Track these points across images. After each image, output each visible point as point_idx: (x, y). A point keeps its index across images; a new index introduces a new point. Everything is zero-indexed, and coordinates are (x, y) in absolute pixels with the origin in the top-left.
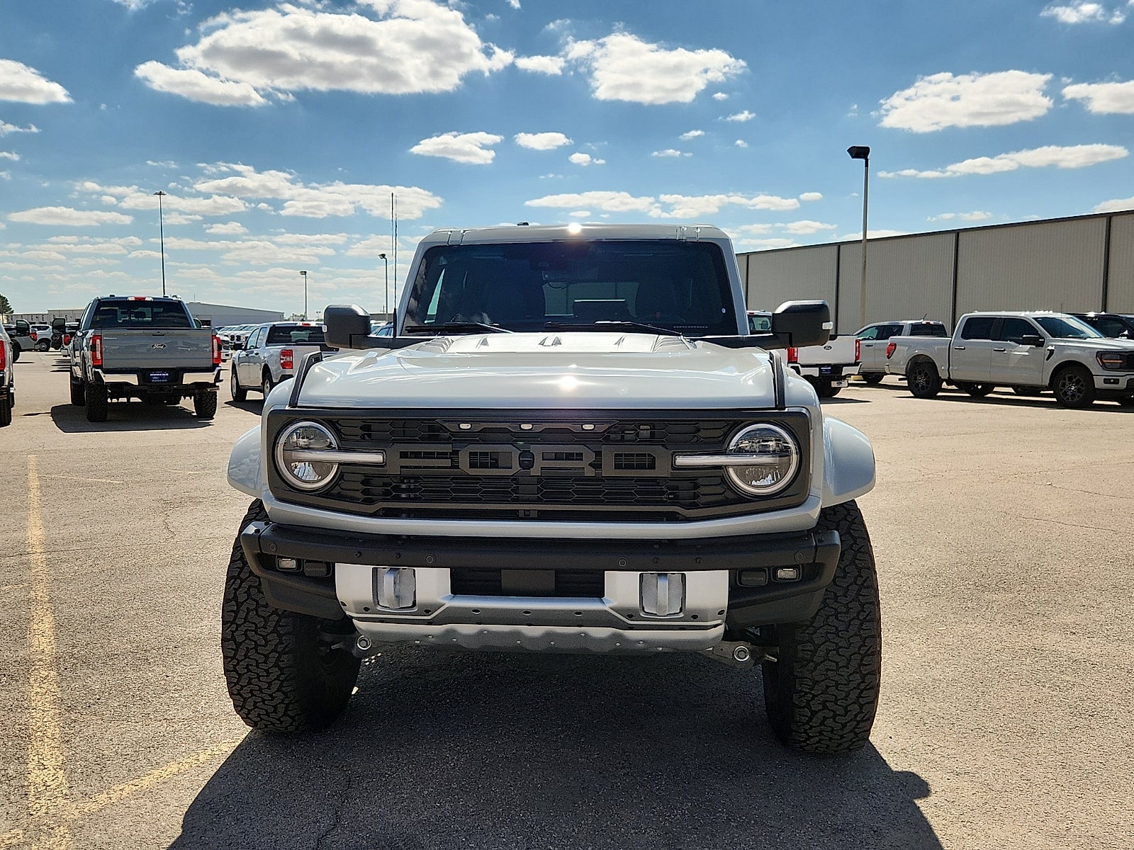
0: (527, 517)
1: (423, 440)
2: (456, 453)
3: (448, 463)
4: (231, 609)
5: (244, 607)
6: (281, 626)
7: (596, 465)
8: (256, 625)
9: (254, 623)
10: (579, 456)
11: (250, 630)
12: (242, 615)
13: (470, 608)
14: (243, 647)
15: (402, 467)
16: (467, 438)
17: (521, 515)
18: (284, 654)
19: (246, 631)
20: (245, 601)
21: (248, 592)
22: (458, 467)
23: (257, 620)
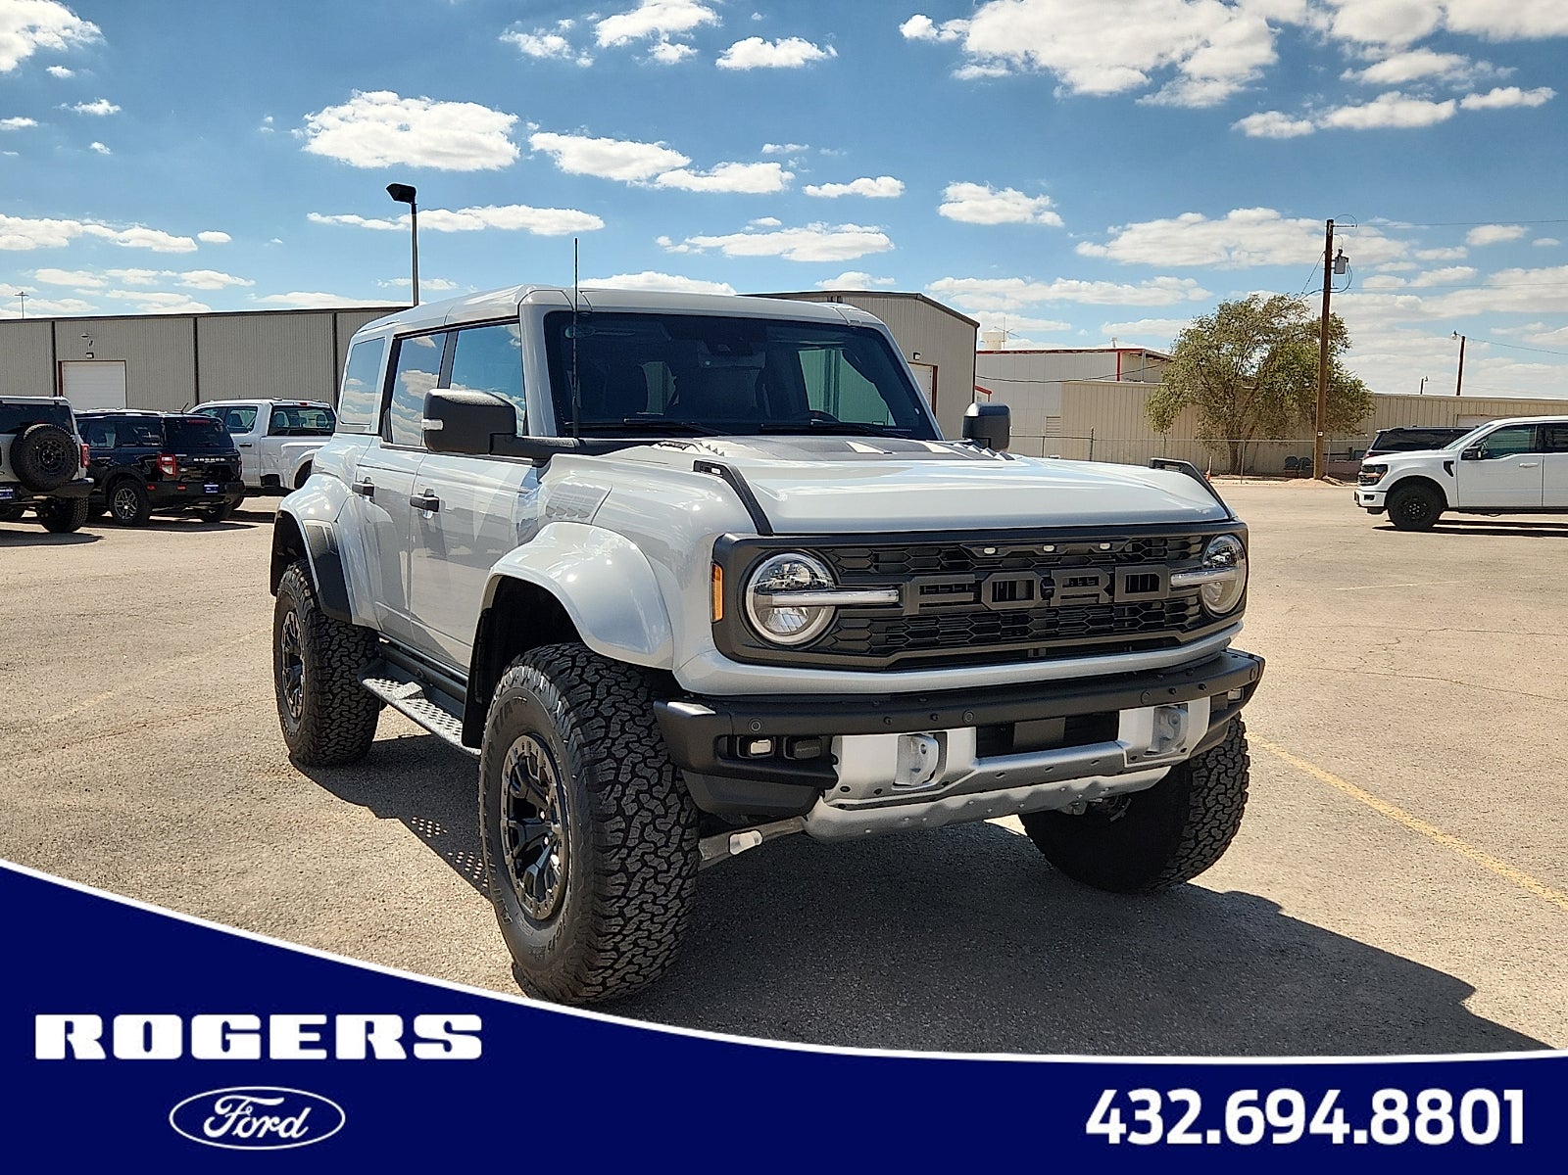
0: (1037, 658)
1: (945, 570)
2: (978, 584)
3: (970, 596)
4: (616, 827)
5: (636, 822)
6: (686, 840)
7: (1110, 590)
8: (655, 844)
9: (652, 842)
10: (1096, 581)
11: (647, 853)
12: (634, 833)
13: (993, 773)
14: (638, 878)
15: (921, 605)
16: (992, 565)
17: (1031, 654)
18: (690, 878)
19: (643, 854)
20: (636, 813)
21: (637, 800)
22: (980, 602)
23: (656, 837)
